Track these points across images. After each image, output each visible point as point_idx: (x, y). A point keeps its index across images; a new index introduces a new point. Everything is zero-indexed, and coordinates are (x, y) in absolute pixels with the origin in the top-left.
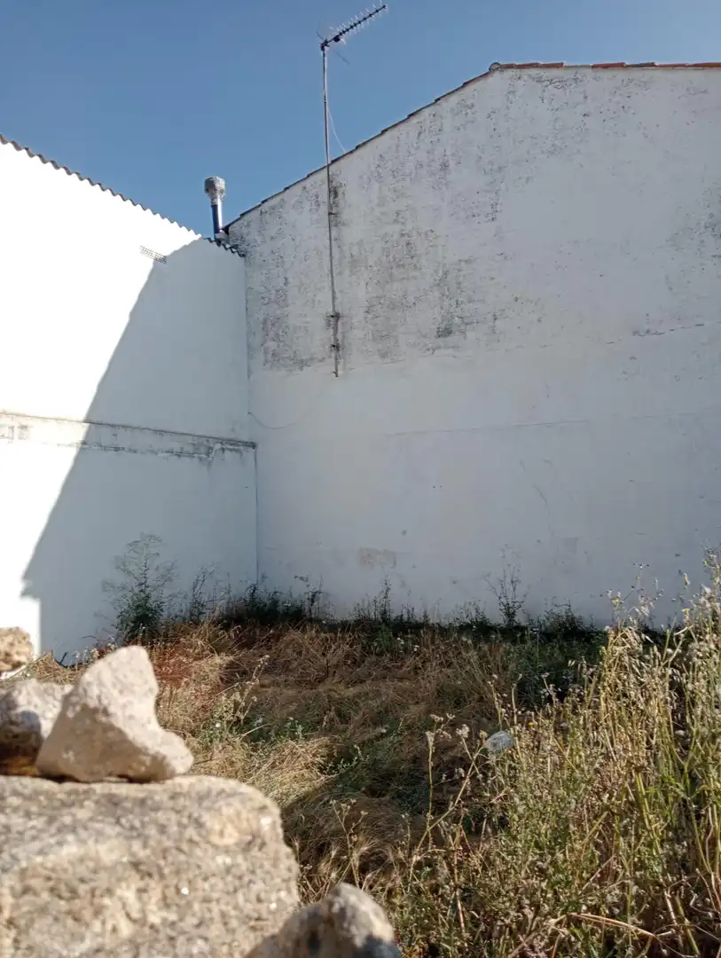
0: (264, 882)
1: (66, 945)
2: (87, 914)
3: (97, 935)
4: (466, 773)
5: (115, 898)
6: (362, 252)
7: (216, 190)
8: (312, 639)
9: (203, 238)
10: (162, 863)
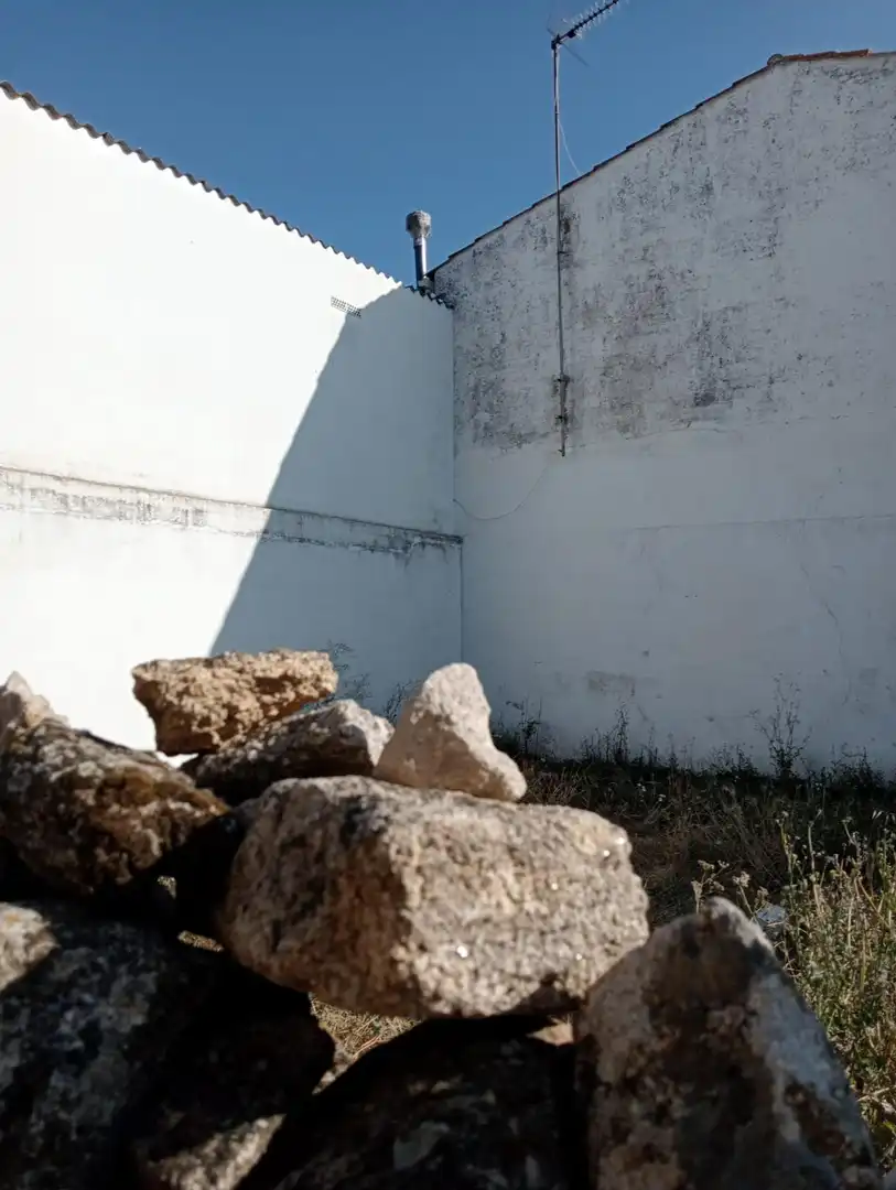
0: (619, 904)
1: (460, 907)
3: (485, 906)
5: (498, 875)
6: (600, 299)
7: (420, 227)
8: (530, 778)
9: (403, 287)
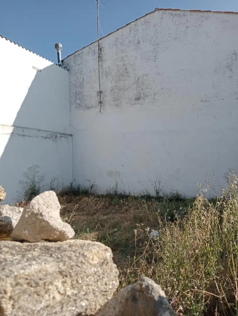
0: (107, 277)
1: (34, 305)
2: (42, 293)
3: (47, 301)
4: (148, 243)
5: (54, 286)
6: (110, 70)
7: (59, 47)
8: (92, 200)
9: (54, 64)
10: (71, 271)
